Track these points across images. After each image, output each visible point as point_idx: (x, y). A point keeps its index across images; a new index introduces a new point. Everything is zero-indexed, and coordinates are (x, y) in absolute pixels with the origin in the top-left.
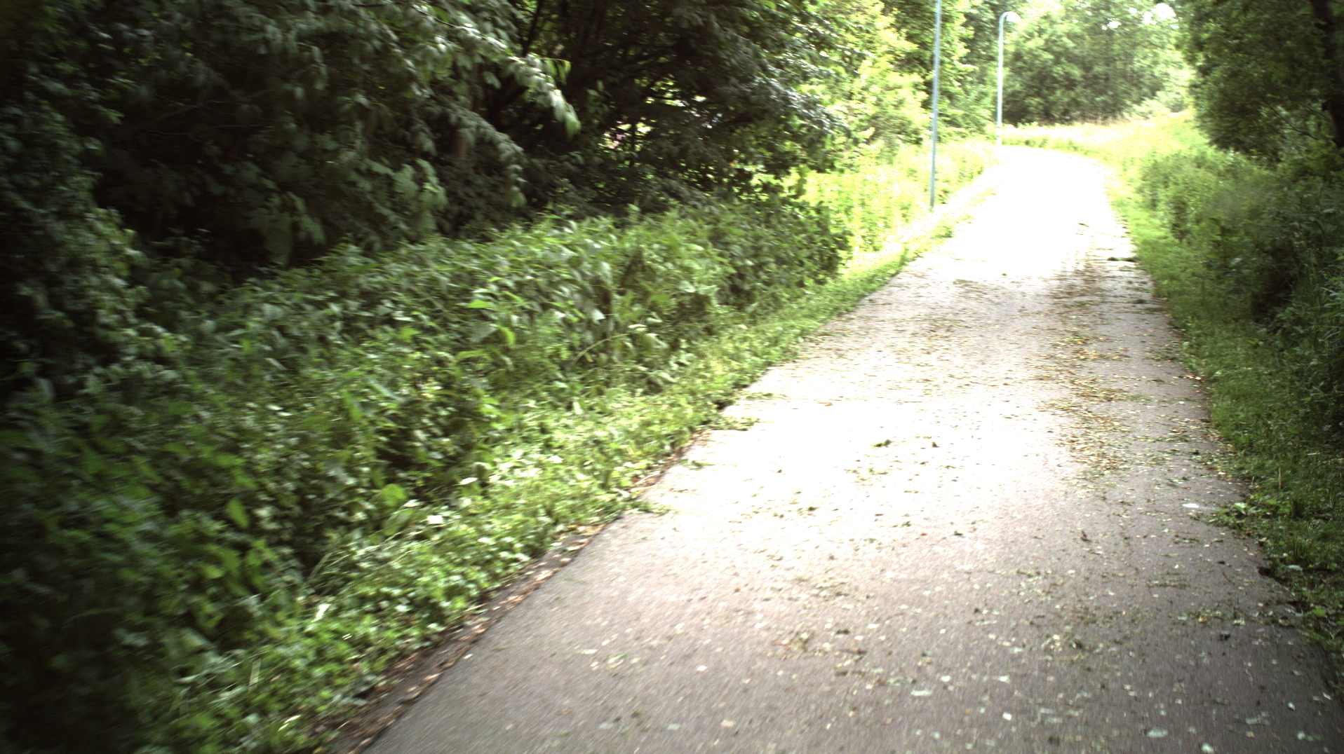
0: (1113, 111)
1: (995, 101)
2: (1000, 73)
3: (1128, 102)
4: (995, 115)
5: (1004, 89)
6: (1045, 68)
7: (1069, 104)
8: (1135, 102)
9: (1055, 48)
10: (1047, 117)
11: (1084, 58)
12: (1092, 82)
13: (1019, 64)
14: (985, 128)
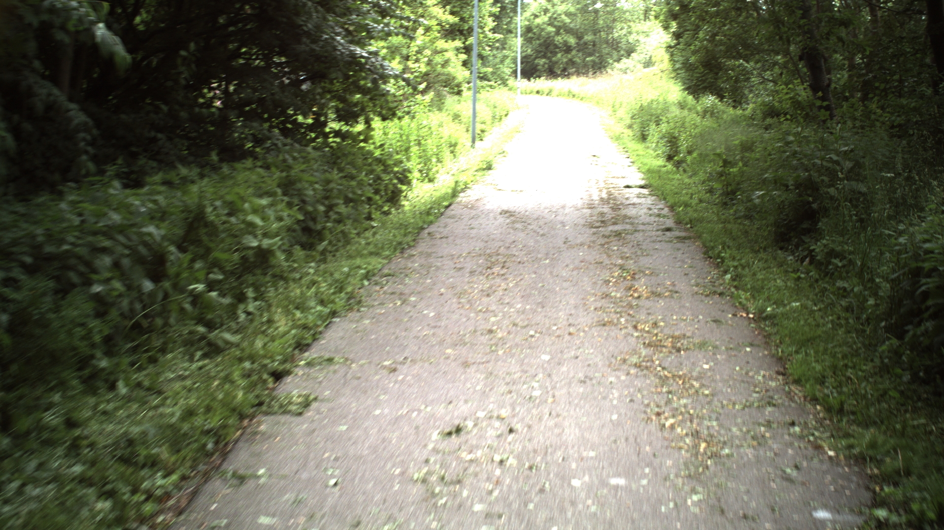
0: (600, 68)
1: (514, 61)
2: (517, 42)
3: (611, 61)
4: (515, 72)
5: (521, 53)
6: (549, 38)
7: (567, 63)
8: (615, 61)
9: (556, 23)
10: (552, 73)
11: (577, 30)
12: (583, 47)
13: (530, 35)
14: (508, 82)
